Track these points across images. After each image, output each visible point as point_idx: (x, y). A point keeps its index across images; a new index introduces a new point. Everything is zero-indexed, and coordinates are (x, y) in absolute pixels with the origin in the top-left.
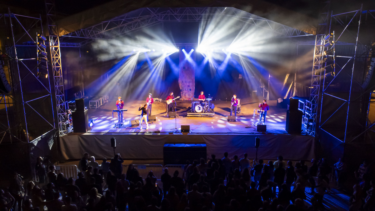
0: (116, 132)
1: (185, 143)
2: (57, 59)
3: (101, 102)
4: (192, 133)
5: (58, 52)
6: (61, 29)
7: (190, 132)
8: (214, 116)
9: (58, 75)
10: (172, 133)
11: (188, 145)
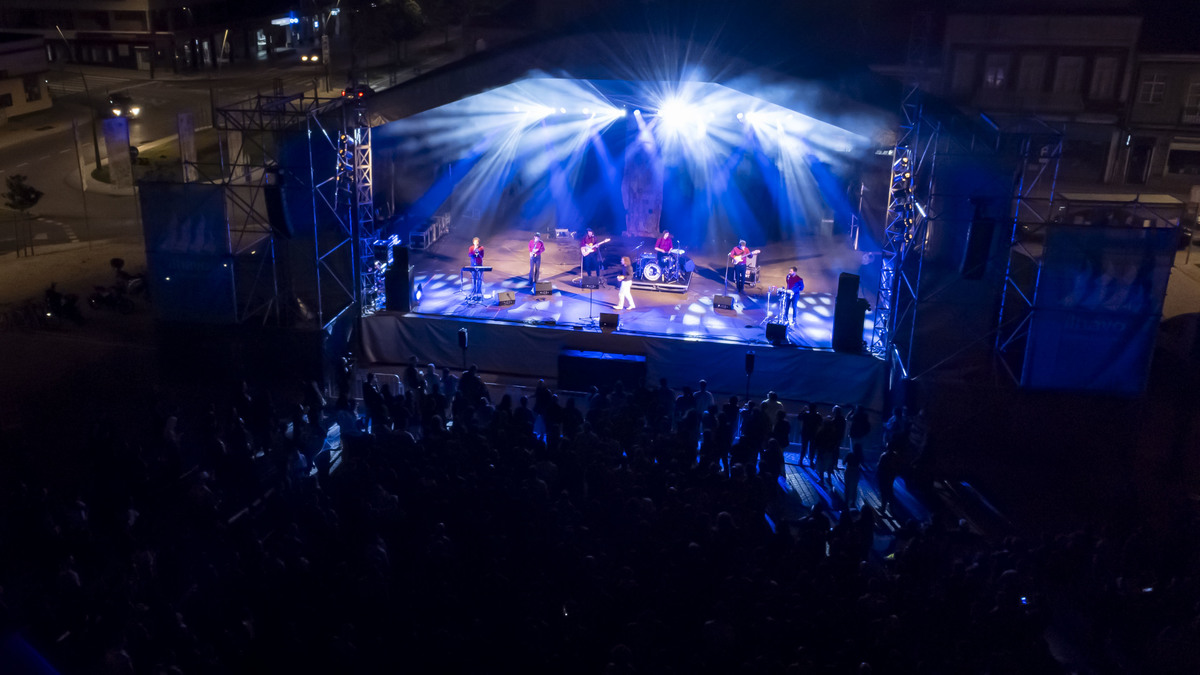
0: (468, 315)
1: (604, 351)
2: (365, 170)
3: (434, 235)
4: (621, 330)
5: (367, 158)
6: (376, 114)
7: (618, 329)
8: (686, 291)
9: (364, 200)
10: (581, 328)
11: (608, 356)
